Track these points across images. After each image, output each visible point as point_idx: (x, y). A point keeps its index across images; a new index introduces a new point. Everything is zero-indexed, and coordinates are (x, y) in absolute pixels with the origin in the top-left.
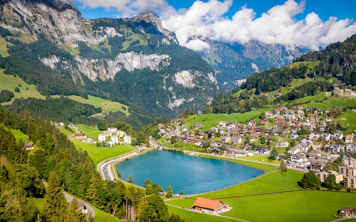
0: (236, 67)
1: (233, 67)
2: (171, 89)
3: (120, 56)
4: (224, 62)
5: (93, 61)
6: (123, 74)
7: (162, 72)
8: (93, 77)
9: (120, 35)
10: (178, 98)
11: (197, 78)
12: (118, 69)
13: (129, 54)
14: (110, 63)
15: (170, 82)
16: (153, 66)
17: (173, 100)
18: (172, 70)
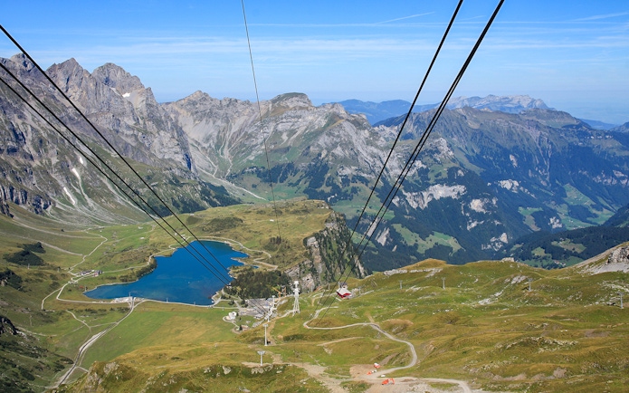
0: (494, 160)
1: (492, 159)
2: (468, 215)
3: (431, 188)
4: (482, 153)
5: (414, 194)
6: (433, 203)
7: (460, 200)
8: (415, 206)
9: (425, 167)
10: (473, 222)
11: (485, 204)
12: (430, 199)
13: (437, 186)
14: (425, 194)
15: (467, 209)
16: (454, 195)
17: (470, 224)
18: (466, 199)
